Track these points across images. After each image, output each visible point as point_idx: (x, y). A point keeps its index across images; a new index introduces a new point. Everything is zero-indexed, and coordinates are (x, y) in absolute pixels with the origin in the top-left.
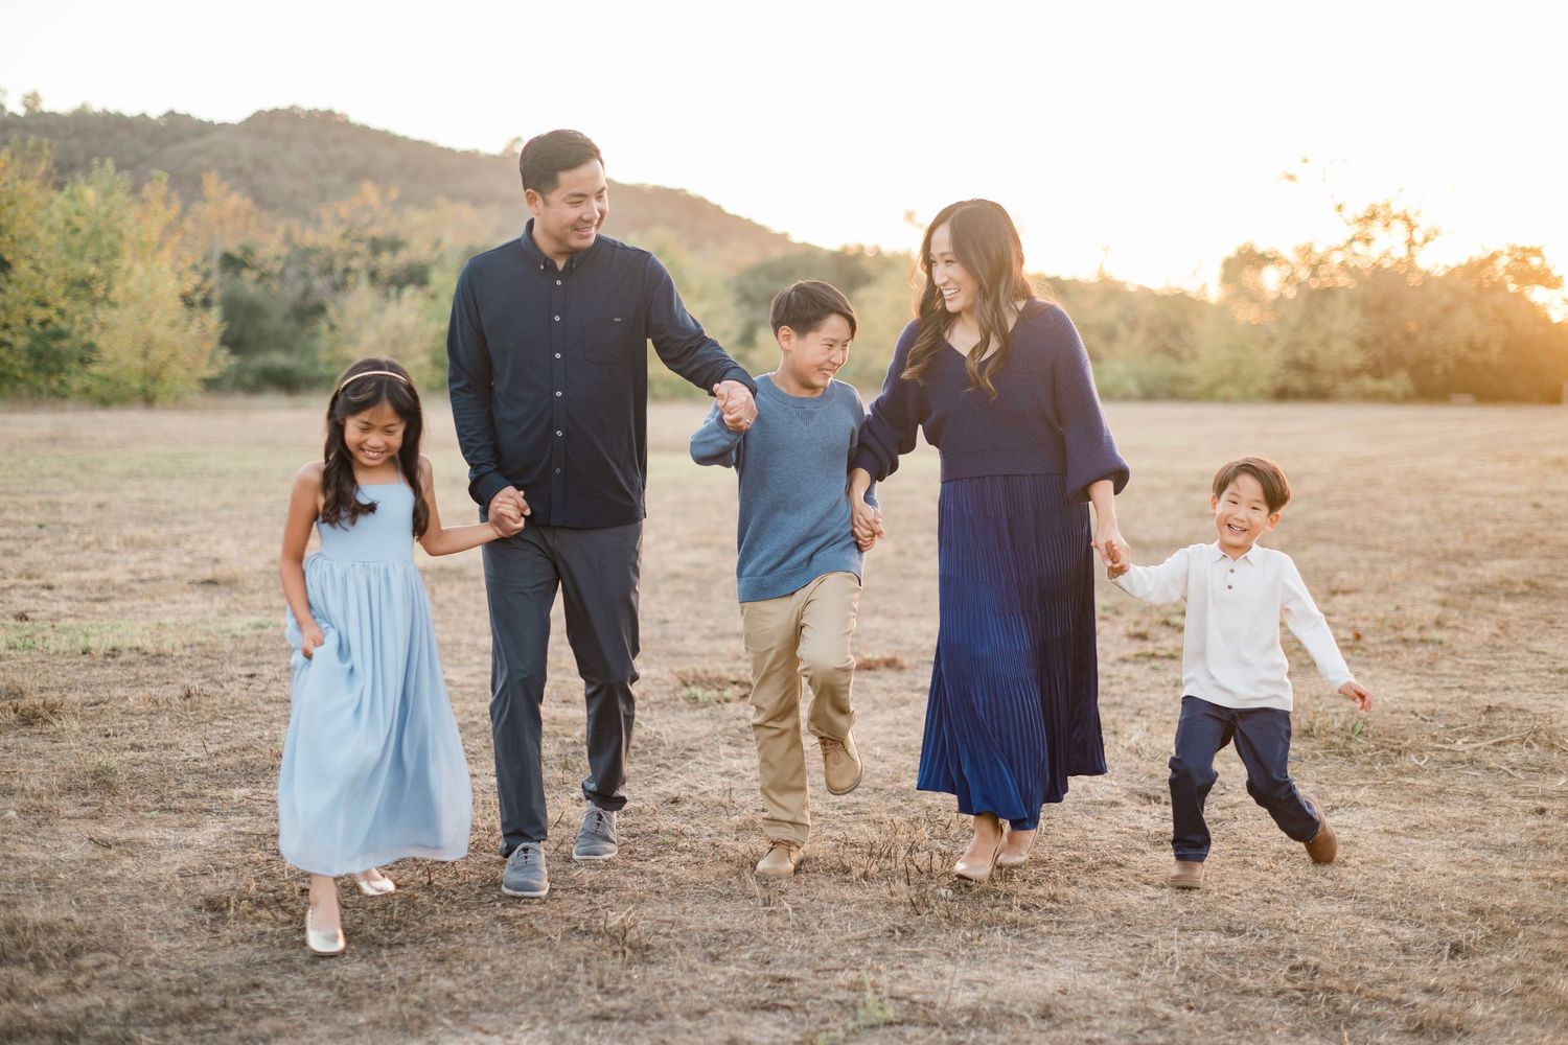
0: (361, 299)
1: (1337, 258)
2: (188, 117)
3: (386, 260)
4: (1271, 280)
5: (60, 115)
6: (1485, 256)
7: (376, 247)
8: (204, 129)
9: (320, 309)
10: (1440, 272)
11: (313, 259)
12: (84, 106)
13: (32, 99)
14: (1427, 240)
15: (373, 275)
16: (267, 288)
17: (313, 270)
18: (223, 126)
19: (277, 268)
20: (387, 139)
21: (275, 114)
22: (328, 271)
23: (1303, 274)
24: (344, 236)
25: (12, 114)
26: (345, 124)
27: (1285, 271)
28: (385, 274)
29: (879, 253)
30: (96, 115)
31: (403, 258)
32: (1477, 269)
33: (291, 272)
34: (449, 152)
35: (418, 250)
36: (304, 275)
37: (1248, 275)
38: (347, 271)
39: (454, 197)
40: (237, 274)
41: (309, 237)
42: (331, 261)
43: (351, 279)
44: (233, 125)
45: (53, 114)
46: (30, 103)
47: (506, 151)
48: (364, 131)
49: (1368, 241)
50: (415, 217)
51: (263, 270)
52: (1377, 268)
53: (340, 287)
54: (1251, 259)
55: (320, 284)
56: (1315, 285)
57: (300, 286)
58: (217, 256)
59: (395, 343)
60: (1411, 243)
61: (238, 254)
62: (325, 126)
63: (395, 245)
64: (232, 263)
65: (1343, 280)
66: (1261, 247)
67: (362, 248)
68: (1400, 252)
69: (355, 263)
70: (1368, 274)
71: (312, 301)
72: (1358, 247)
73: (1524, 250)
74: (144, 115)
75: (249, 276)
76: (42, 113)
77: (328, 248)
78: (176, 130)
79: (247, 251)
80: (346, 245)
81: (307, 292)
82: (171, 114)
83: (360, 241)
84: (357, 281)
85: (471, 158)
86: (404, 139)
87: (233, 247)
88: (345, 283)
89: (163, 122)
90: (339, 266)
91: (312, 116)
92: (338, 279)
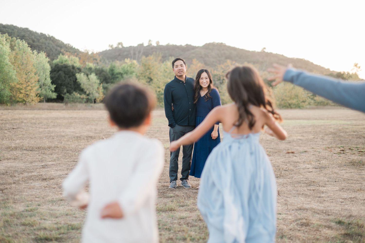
2: (190, 45)
8: (194, 48)
11: (216, 77)
12: (168, 44)
13: (158, 43)
18: (198, 47)
20: (234, 49)
21: (209, 44)
22: (219, 80)
24: (222, 72)
25: (153, 46)
26: (225, 46)
29: (348, 73)
30: (171, 45)
34: (248, 52)
41: (215, 72)
42: (220, 77)
44: (200, 47)
45: (162, 46)
47: (261, 51)
48: (229, 47)
62: (221, 46)
74: (181, 45)
76: (160, 45)
77: (219, 75)
78: (188, 48)
82: (187, 45)
85: (253, 53)
86: (238, 49)
88: (223, 82)
89: (185, 47)
90: (222, 79)
91: (218, 44)
92: (221, 81)
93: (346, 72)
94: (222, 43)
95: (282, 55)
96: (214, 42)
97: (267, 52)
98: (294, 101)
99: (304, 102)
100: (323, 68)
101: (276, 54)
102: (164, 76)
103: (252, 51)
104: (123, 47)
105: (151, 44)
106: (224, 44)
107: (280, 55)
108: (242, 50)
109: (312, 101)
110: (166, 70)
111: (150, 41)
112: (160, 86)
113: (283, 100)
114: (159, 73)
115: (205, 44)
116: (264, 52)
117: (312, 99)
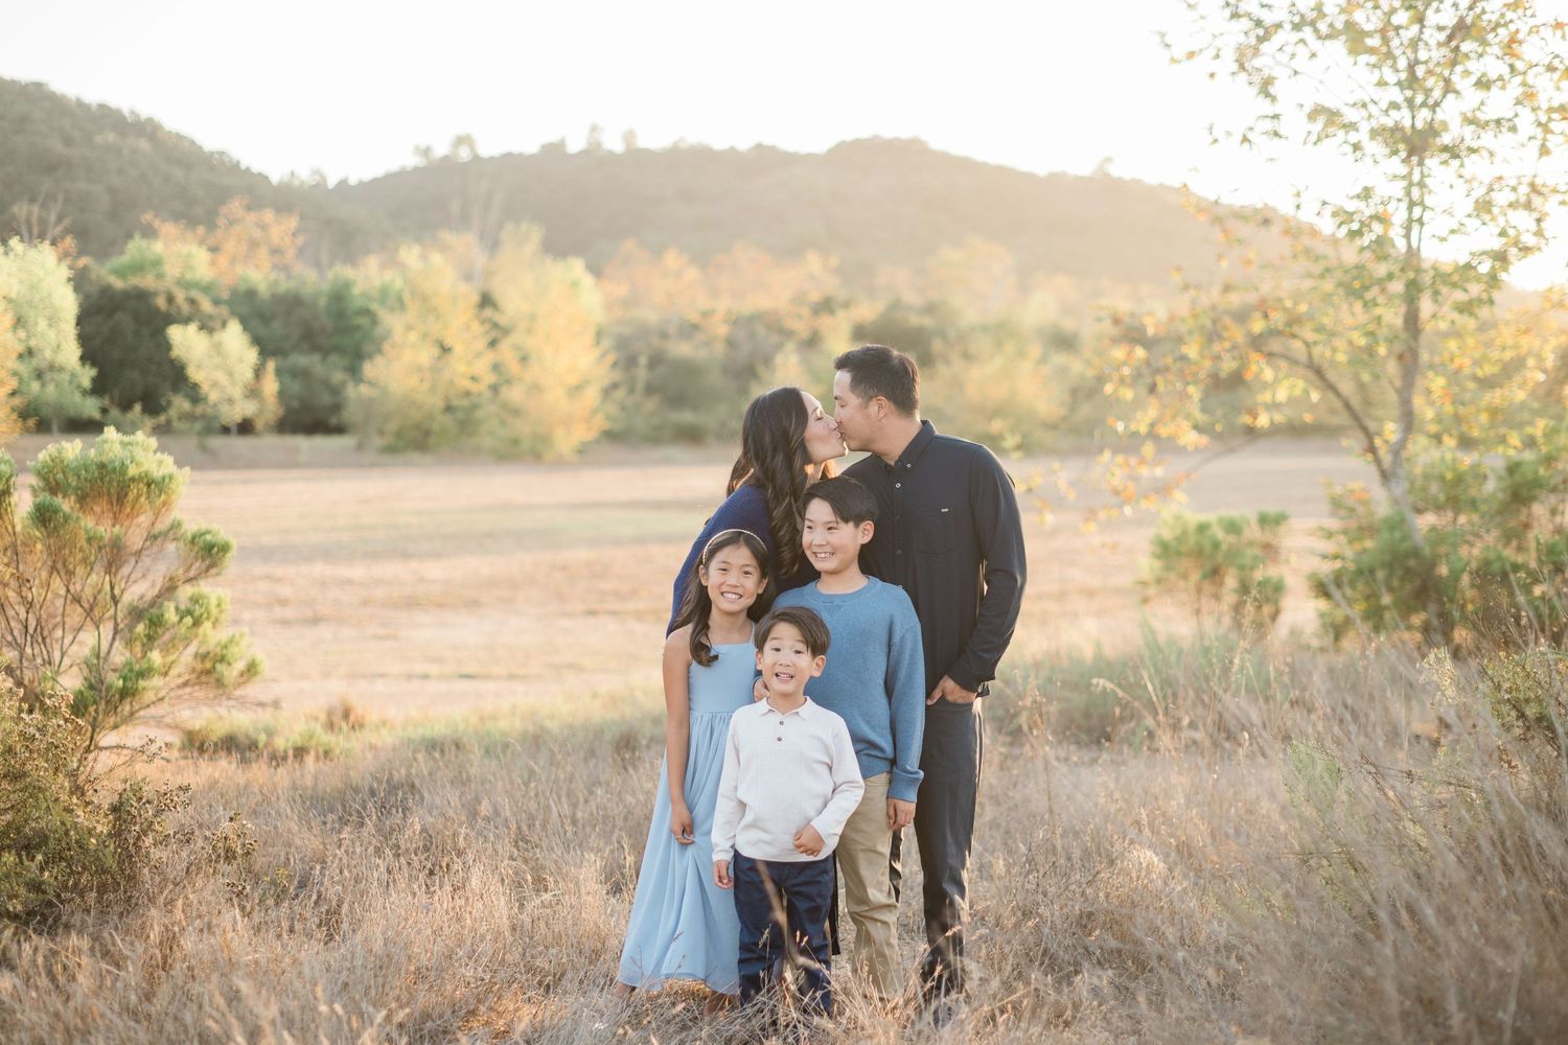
2: (773, 149)
5: (655, 152)
8: (791, 160)
12: (676, 142)
13: (629, 136)
18: (808, 157)
20: (966, 166)
21: (857, 143)
25: (610, 152)
26: (928, 151)
30: (690, 148)
34: (1029, 178)
44: (818, 155)
45: (646, 151)
46: (628, 140)
47: (1094, 172)
48: (945, 157)
62: (906, 155)
74: (733, 148)
76: (639, 149)
78: (764, 162)
85: (1057, 181)
86: (984, 165)
89: (752, 155)
91: (894, 143)
94: (913, 141)
96: (874, 137)
97: (1120, 179)
101: (1161, 185)
103: (1047, 176)
104: (476, 158)
105: (599, 145)
106: (925, 142)
107: (1171, 188)
108: (1000, 170)
111: (594, 128)
115: (836, 146)
116: (1107, 175)
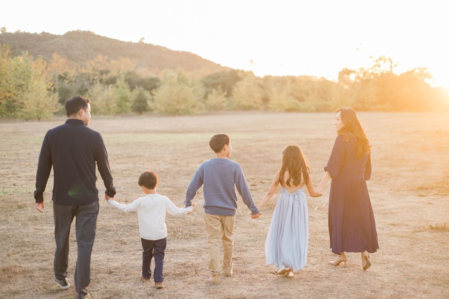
0: (98, 87)
1: (371, 71)
2: (48, 33)
3: (104, 77)
4: (352, 77)
5: (12, 34)
6: (411, 70)
7: (102, 73)
8: (53, 37)
9: (86, 90)
10: (399, 75)
11: (84, 76)
12: (18, 31)
14: (396, 66)
15: (101, 81)
16: (72, 85)
17: (84, 79)
18: (59, 36)
19: (74, 79)
20: (105, 39)
21: (73, 32)
22: (89, 80)
23: (361, 75)
24: (93, 70)
26: (93, 35)
27: (357, 75)
28: (104, 80)
29: (243, 71)
30: (22, 33)
31: (110, 75)
32: (409, 73)
33: (78, 80)
34: (123, 42)
35: (113, 73)
36: (82, 81)
37: (346, 76)
38: (94, 79)
39: (124, 56)
40: (63, 81)
41: (83, 70)
42: (89, 77)
43: (95, 82)
44: (61, 36)
45: (10, 33)
46: (3, 30)
47: (139, 42)
48: (99, 37)
49: (379, 66)
50: (114, 62)
51: (70, 80)
52: (382, 74)
53: (92, 84)
54: (347, 72)
55: (86, 83)
56: (365, 78)
57: (80, 84)
58: (57, 76)
59: (107, 101)
60: (391, 67)
61: (63, 75)
62: (88, 36)
63: (107, 72)
64: (61, 78)
65: (372, 77)
66: (349, 69)
67: (97, 73)
68: (388, 69)
69: (96, 77)
70: (379, 75)
71: (84, 88)
72: (377, 68)
73: (422, 68)
74: (36, 33)
75: (66, 81)
76: (6, 33)
77: (88, 73)
78: (45, 37)
79: (65, 74)
80: (93, 72)
81: (83, 86)
82: (43, 33)
83: (97, 71)
84: (96, 83)
85: (129, 44)
86: (110, 39)
87: (61, 73)
88: (93, 83)
89: (41, 35)
90: (91, 78)
91: (84, 32)
92: (91, 82)
93: (240, 69)
94: (89, 32)
95: (165, 47)
96: (78, 30)
97: (146, 43)
98: (183, 106)
99: (193, 106)
100: (213, 63)
101: (158, 45)
102: (16, 76)
103: (127, 42)
106: (92, 32)
107: (162, 47)
108: (115, 40)
109: (204, 105)
110: (18, 68)
112: (11, 91)
113: (169, 105)
114: (8, 73)
115: (67, 33)
116: (143, 43)
117: (204, 102)
